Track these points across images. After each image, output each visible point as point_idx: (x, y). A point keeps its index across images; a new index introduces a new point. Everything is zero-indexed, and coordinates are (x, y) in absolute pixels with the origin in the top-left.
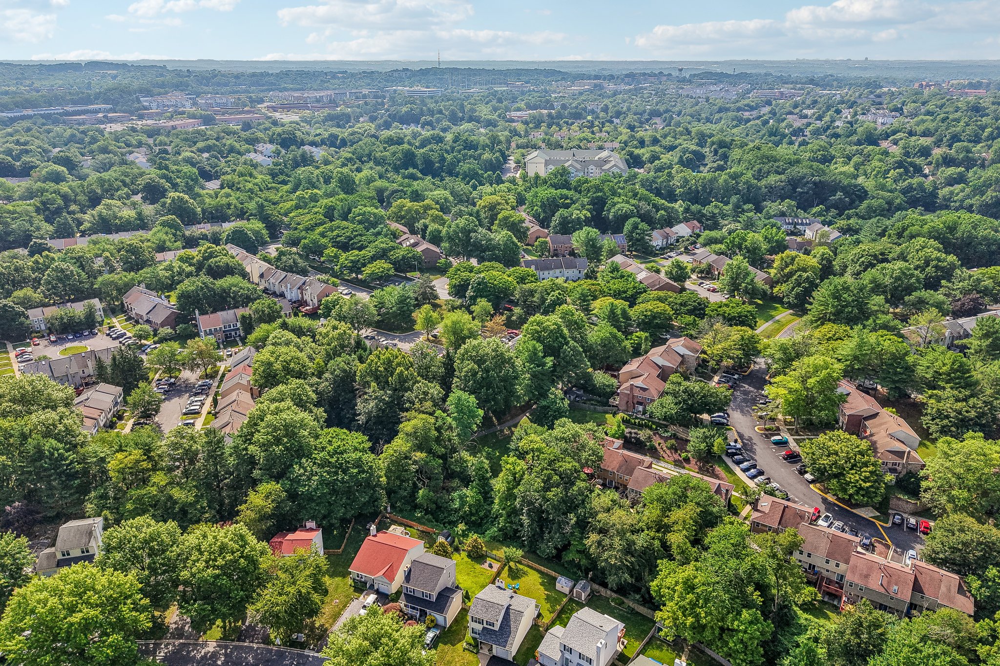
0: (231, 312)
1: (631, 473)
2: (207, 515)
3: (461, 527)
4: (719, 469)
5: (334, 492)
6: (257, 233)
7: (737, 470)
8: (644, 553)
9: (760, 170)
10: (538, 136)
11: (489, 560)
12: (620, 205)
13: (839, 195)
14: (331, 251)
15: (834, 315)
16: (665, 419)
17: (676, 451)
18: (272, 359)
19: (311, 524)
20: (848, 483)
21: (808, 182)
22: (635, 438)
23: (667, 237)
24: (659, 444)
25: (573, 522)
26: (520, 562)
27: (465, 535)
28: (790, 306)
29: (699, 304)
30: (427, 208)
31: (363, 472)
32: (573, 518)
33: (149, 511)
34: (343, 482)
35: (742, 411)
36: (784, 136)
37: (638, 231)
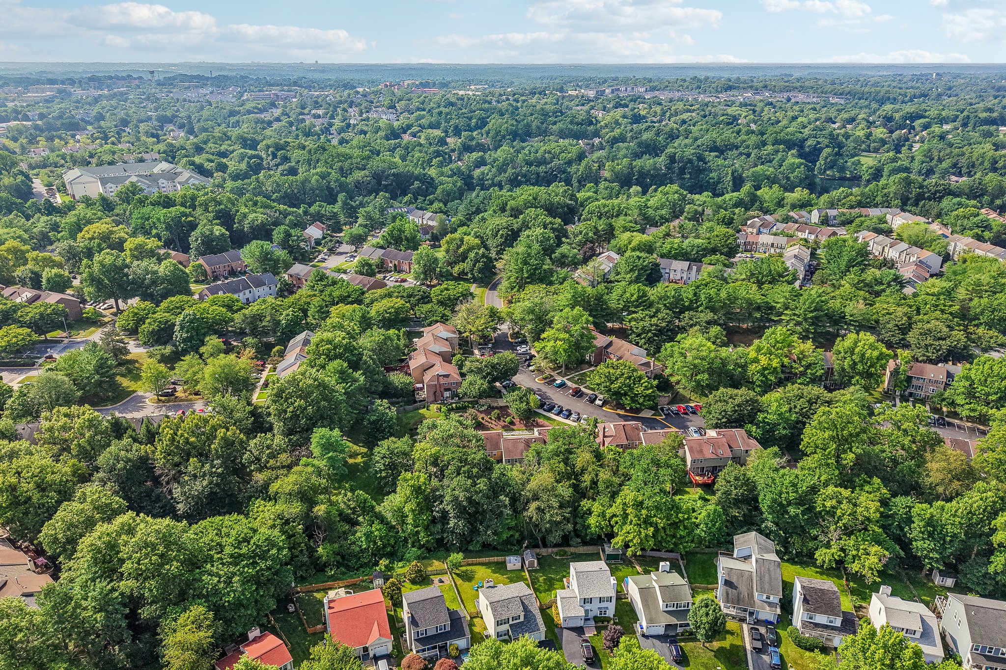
3: (384, 562)
4: (541, 421)
7: (554, 416)
10: (39, 152)
13: (417, 184)
16: (479, 395)
17: (500, 419)
19: (254, 633)
24: (483, 419)
25: (507, 502)
28: (477, 280)
34: (267, 569)
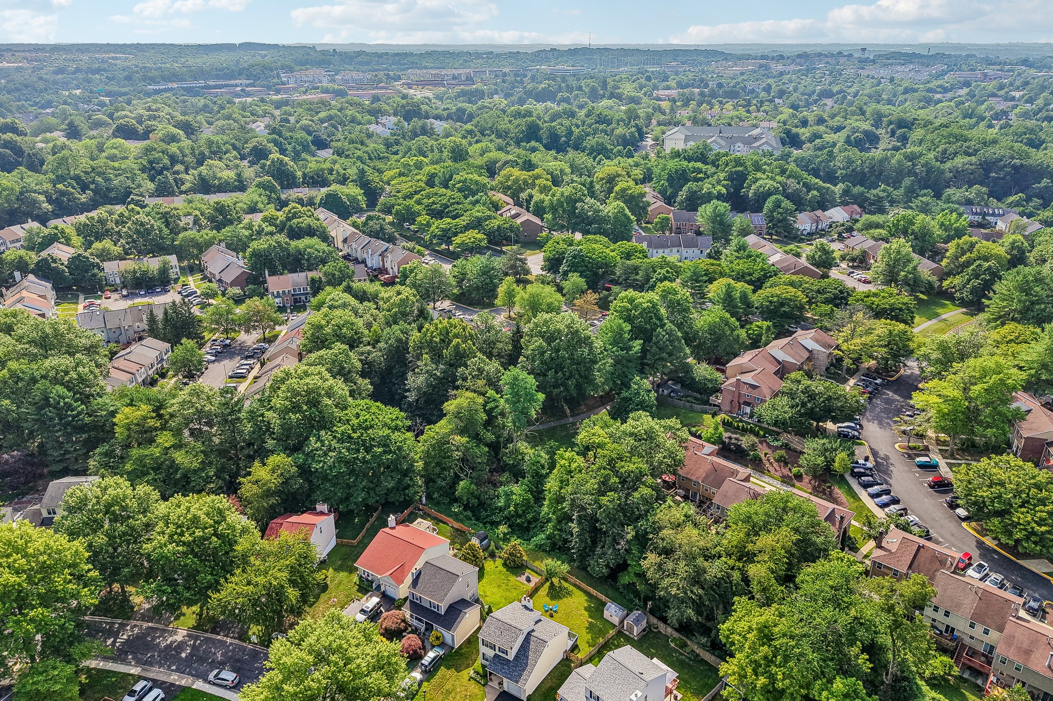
0: (304, 274)
1: (719, 486)
2: (212, 485)
3: (503, 529)
5: (352, 472)
6: (353, 199)
7: (863, 495)
8: (718, 585)
9: (945, 151)
10: (684, 114)
11: (528, 572)
12: (764, 182)
13: (1046, 182)
14: (423, 219)
15: (1020, 312)
16: (776, 424)
17: (786, 464)
18: (323, 322)
19: (322, 507)
20: (1015, 525)
21: (1005, 166)
22: (735, 444)
23: (817, 220)
24: (766, 454)
25: (629, 537)
26: (566, 580)
27: (506, 539)
28: (963, 303)
29: (841, 292)
30: (538, 177)
31: (390, 452)
32: (630, 533)
33: (150, 474)
34: (364, 461)
35: (880, 423)
36: (982, 119)
37: (780, 210)
